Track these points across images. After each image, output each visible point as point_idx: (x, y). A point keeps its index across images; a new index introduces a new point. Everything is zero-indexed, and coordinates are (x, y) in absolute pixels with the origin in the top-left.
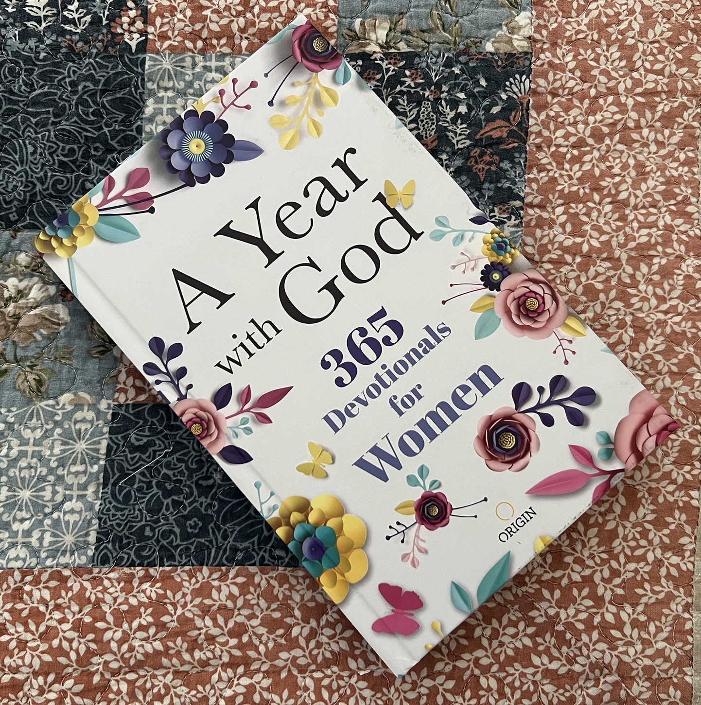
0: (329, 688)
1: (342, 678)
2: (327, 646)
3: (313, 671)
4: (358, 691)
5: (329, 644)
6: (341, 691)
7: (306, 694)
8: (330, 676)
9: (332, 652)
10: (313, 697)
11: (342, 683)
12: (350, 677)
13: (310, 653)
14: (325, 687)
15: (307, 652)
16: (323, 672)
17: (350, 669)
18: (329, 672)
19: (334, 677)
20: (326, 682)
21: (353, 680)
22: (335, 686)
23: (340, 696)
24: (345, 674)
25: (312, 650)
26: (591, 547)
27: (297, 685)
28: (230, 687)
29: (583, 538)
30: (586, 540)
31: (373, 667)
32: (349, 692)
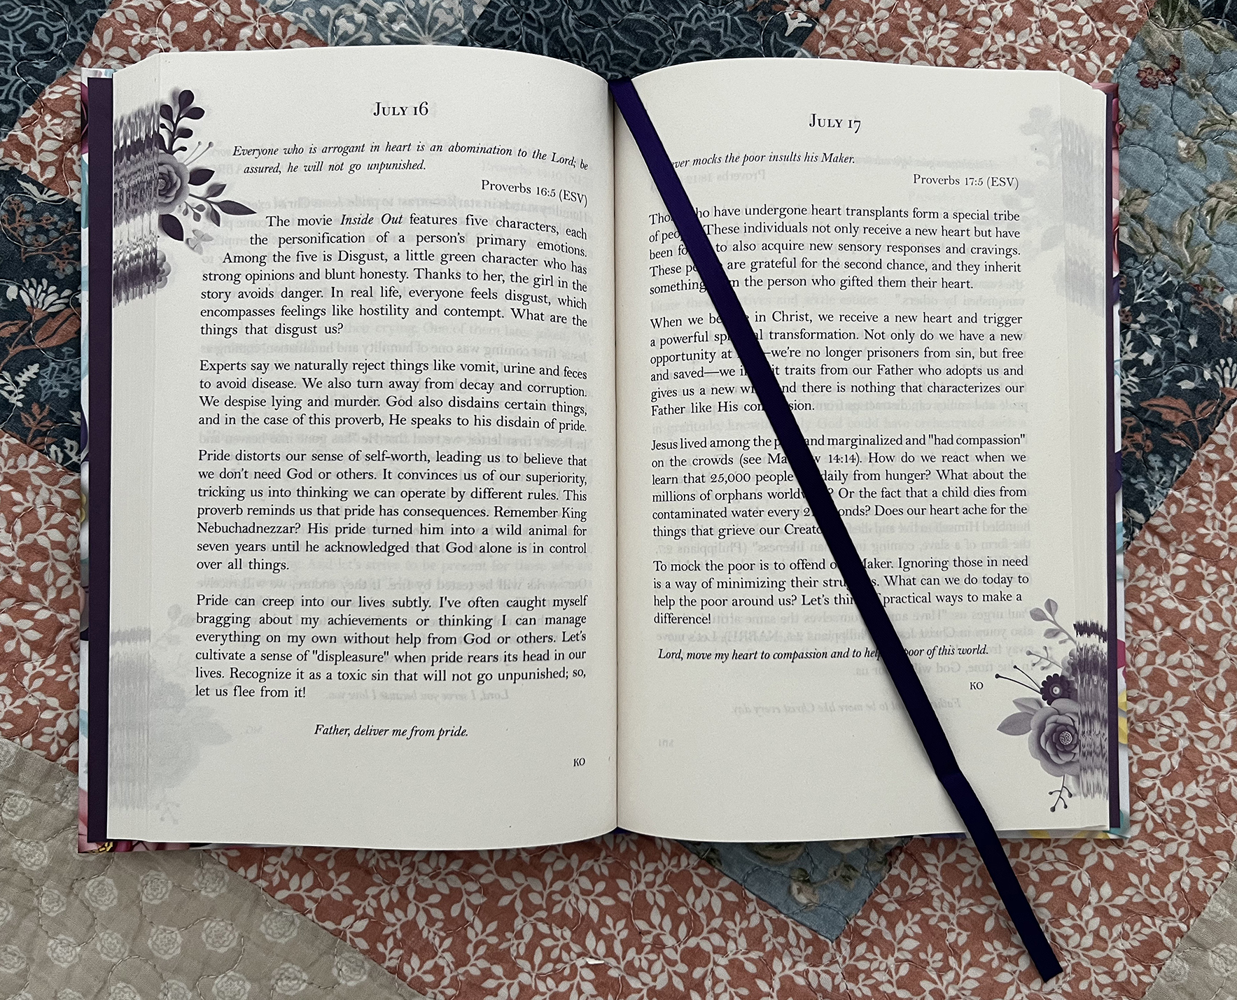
0: (547, 952)
1: (569, 950)
2: (573, 900)
3: (541, 920)
4: (578, 978)
5: (577, 899)
6: (559, 966)
7: (516, 942)
8: (556, 939)
9: (576, 911)
10: (522, 951)
11: (565, 956)
12: (579, 956)
13: (550, 895)
14: (543, 948)
15: (548, 891)
16: (551, 929)
17: (584, 946)
18: (557, 933)
19: (561, 942)
20: (548, 943)
21: (580, 962)
22: (555, 954)
23: (554, 970)
24: (576, 948)
25: (554, 892)
26: (963, 989)
27: (512, 924)
28: (432, 878)
29: (961, 972)
30: (963, 977)
31: (612, 961)
32: (567, 972)
